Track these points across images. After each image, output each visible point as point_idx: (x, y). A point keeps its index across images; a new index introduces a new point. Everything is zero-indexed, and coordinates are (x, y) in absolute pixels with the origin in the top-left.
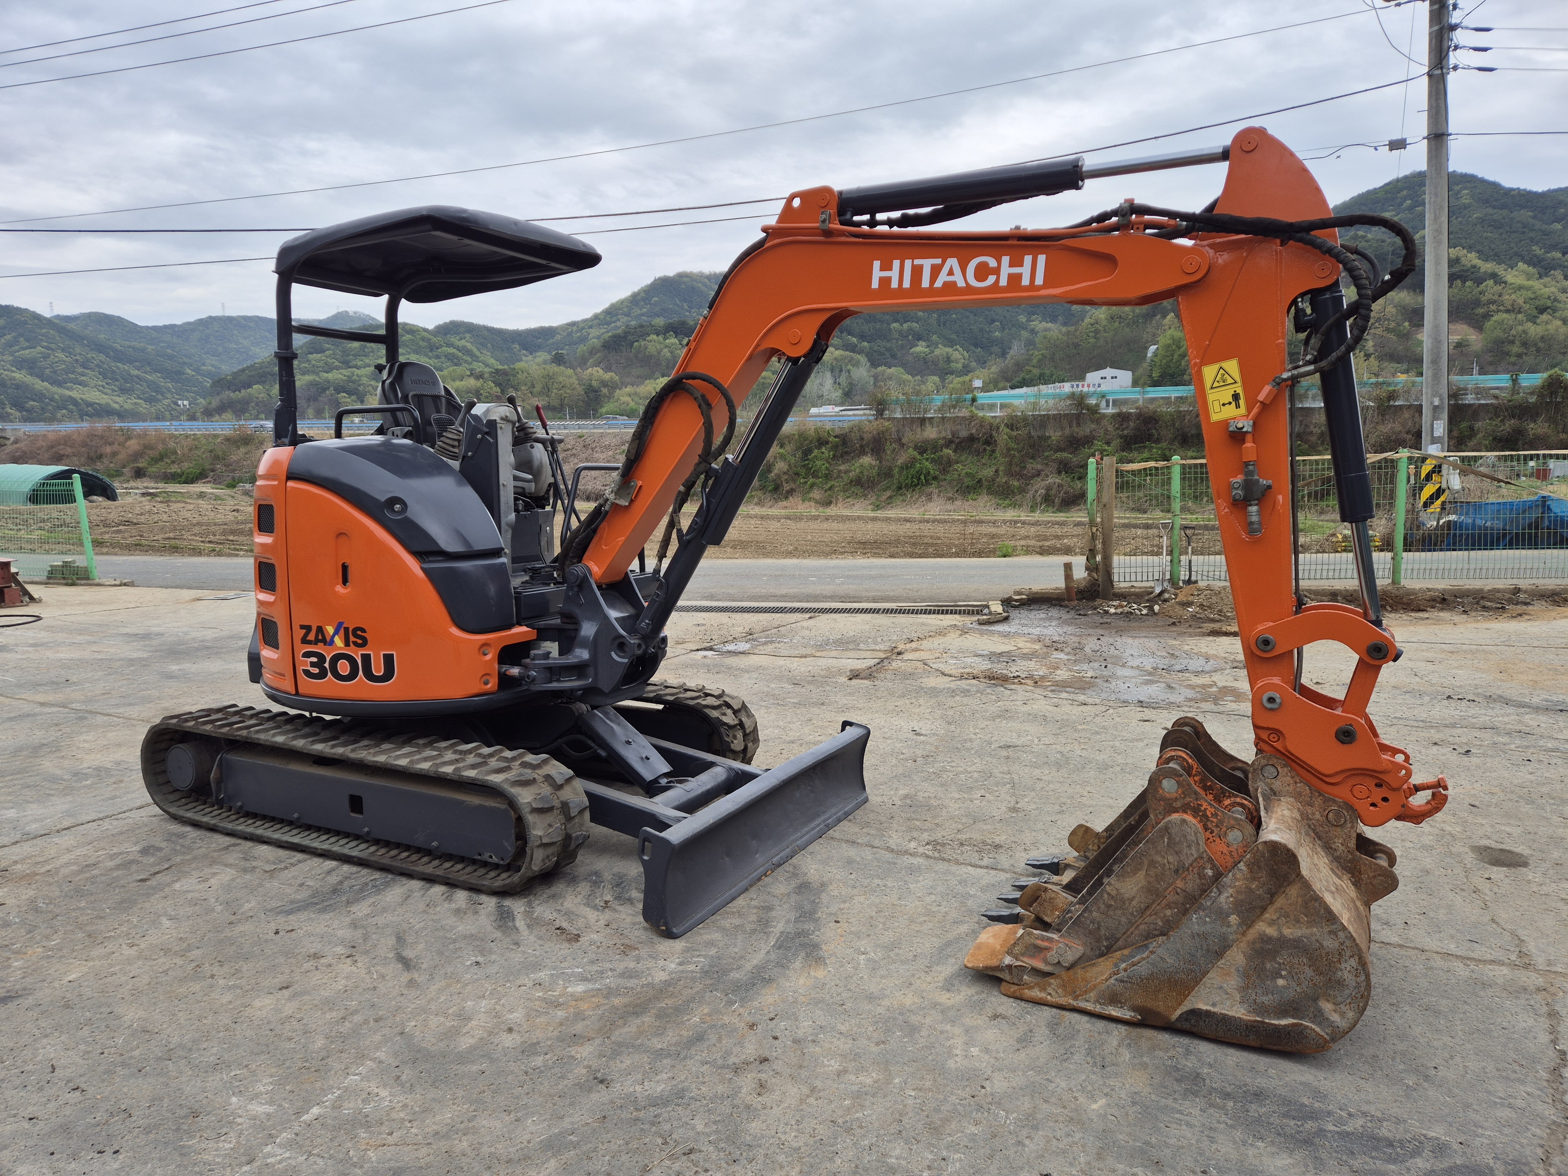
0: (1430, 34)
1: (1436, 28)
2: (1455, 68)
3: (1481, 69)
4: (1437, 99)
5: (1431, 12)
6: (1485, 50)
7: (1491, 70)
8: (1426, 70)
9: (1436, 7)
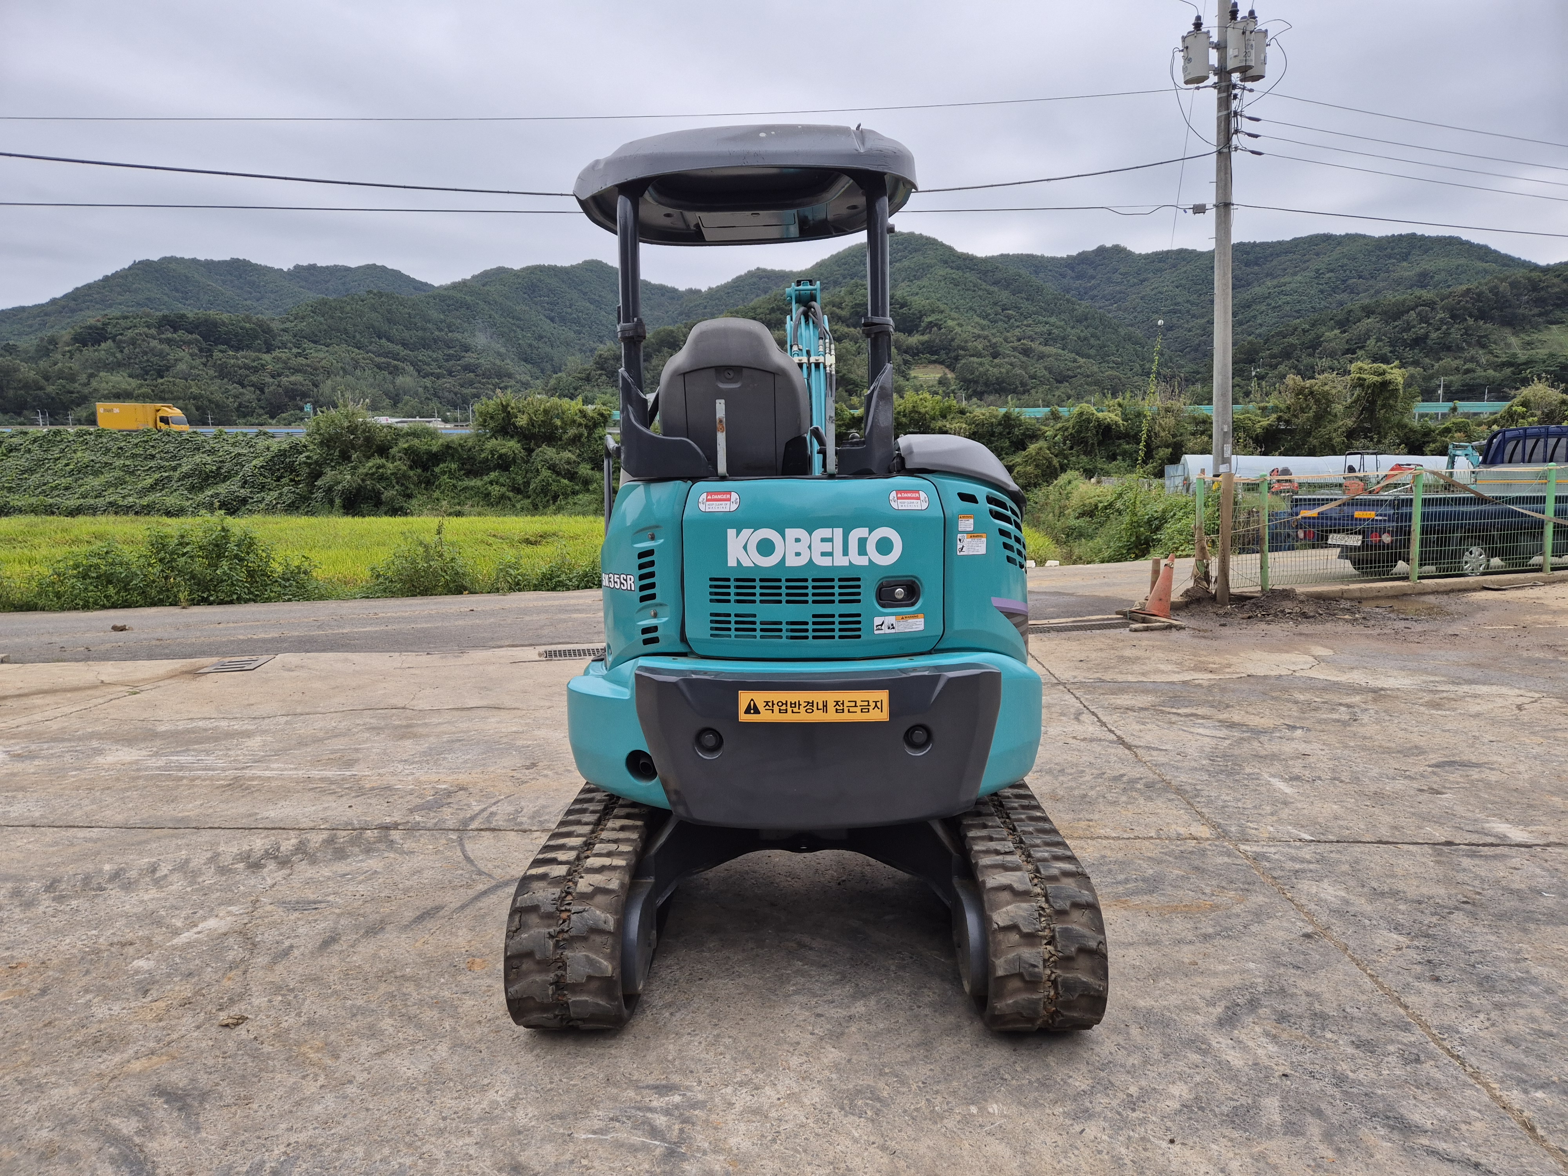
0: (1218, 118)
1: (1225, 113)
2: (1236, 149)
3: (1253, 152)
4: (1226, 173)
5: (1219, 99)
6: (1256, 136)
7: (1260, 154)
8: (1215, 149)
9: (1224, 95)
